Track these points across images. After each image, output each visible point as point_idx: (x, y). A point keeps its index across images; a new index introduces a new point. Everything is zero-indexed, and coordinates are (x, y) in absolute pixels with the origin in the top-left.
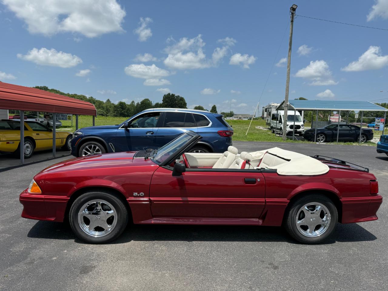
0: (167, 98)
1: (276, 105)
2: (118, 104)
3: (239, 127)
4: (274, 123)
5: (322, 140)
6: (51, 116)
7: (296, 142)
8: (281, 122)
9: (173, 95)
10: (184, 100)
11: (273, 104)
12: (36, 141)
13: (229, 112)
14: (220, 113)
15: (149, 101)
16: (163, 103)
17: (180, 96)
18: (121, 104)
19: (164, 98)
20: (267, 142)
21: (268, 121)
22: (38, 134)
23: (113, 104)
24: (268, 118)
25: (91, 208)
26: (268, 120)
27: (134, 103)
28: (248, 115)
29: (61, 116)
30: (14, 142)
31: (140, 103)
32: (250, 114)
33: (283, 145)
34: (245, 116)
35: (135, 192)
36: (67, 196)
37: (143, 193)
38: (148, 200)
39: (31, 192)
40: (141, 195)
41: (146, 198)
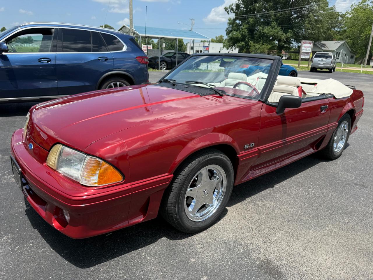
5: (164, 68)
35: (246, 144)
36: (168, 173)
37: (254, 144)
38: (258, 151)
39: (99, 185)
40: (251, 146)
41: (255, 149)
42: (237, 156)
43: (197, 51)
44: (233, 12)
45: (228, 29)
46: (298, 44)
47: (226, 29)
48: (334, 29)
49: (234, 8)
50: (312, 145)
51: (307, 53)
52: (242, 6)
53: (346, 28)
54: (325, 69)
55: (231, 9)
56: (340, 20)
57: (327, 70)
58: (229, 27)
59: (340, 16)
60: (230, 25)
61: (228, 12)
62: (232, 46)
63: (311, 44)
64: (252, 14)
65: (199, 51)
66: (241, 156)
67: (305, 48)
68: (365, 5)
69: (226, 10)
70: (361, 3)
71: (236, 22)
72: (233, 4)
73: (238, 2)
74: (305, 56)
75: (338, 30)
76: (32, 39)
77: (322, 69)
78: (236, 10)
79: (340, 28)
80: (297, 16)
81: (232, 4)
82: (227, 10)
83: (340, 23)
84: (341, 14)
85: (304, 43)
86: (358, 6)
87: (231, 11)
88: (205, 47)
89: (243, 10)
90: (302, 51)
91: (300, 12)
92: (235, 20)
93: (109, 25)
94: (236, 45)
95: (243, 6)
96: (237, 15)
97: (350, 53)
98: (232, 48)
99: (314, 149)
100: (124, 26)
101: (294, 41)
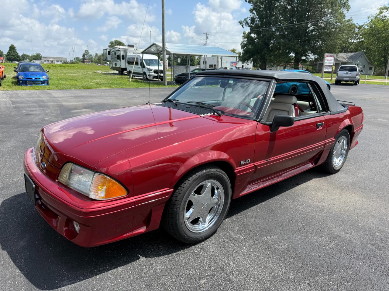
8: (143, 66)
14: (22, 54)
24: (117, 62)
28: (61, 58)
34: (58, 59)
35: (242, 161)
36: (168, 188)
37: (249, 160)
38: (253, 166)
39: (106, 198)
40: (247, 162)
41: (252, 165)
42: (235, 172)
43: (211, 66)
44: (247, 25)
45: (243, 43)
46: (315, 56)
47: (241, 43)
48: (350, 41)
49: (249, 22)
50: (310, 161)
51: (330, 66)
52: (256, 19)
53: (363, 39)
54: (350, 81)
55: (246, 23)
56: (357, 31)
57: (352, 83)
58: (244, 41)
59: (357, 27)
60: (245, 38)
61: (242, 26)
62: (248, 60)
63: (333, 57)
64: (268, 27)
65: (213, 65)
66: (237, 172)
67: (328, 62)
68: (382, 16)
69: (240, 24)
70: (378, 15)
71: (251, 36)
72: (248, 17)
73: (253, 16)
74: (328, 69)
75: (355, 41)
76: (41, 55)
77: (346, 81)
78: (251, 24)
79: (357, 39)
80: (313, 28)
81: (246, 18)
82: (242, 24)
83: (357, 34)
84: (357, 25)
85: (327, 56)
86: (376, 17)
87: (246, 25)
88: (232, 63)
89: (258, 23)
90: (325, 64)
91: (316, 24)
92: (250, 33)
93: (119, 40)
94: (251, 59)
95: (258, 20)
96: (253, 29)
97: (369, 64)
98: (247, 62)
99: (312, 164)
100: (154, 44)
101: (311, 54)
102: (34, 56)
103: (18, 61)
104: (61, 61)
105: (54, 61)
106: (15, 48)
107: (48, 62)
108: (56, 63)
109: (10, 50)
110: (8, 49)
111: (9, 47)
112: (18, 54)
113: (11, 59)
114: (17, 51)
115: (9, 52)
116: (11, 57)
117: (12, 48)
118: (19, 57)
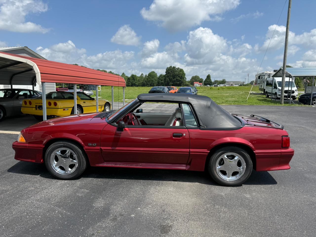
0: (169, 70)
1: (269, 73)
2: (130, 77)
3: (234, 92)
4: (269, 89)
6: (85, 87)
7: (293, 105)
8: (275, 87)
9: (174, 67)
10: (183, 71)
11: (266, 72)
12: (83, 107)
13: (222, 80)
14: (214, 81)
15: (155, 73)
16: (166, 74)
17: (180, 68)
18: (133, 76)
19: (166, 70)
20: (266, 106)
21: (261, 87)
22: (84, 102)
23: (127, 76)
24: (262, 85)
25: (63, 152)
26: (261, 85)
27: (143, 75)
28: (238, 82)
29: (92, 87)
30: (68, 109)
31: (147, 75)
32: (240, 81)
33: (283, 108)
34: (236, 83)
35: (89, 143)
66: (86, 149)
76: (225, 81)
100: (281, 69)
102: (221, 81)
103: (210, 85)
104: (238, 84)
105: (233, 84)
106: (210, 76)
107: (229, 85)
108: (234, 86)
109: (207, 78)
110: (206, 77)
111: (207, 76)
112: (211, 80)
113: (207, 84)
114: (211, 78)
115: (206, 80)
116: (207, 82)
117: (209, 77)
118: (211, 82)
